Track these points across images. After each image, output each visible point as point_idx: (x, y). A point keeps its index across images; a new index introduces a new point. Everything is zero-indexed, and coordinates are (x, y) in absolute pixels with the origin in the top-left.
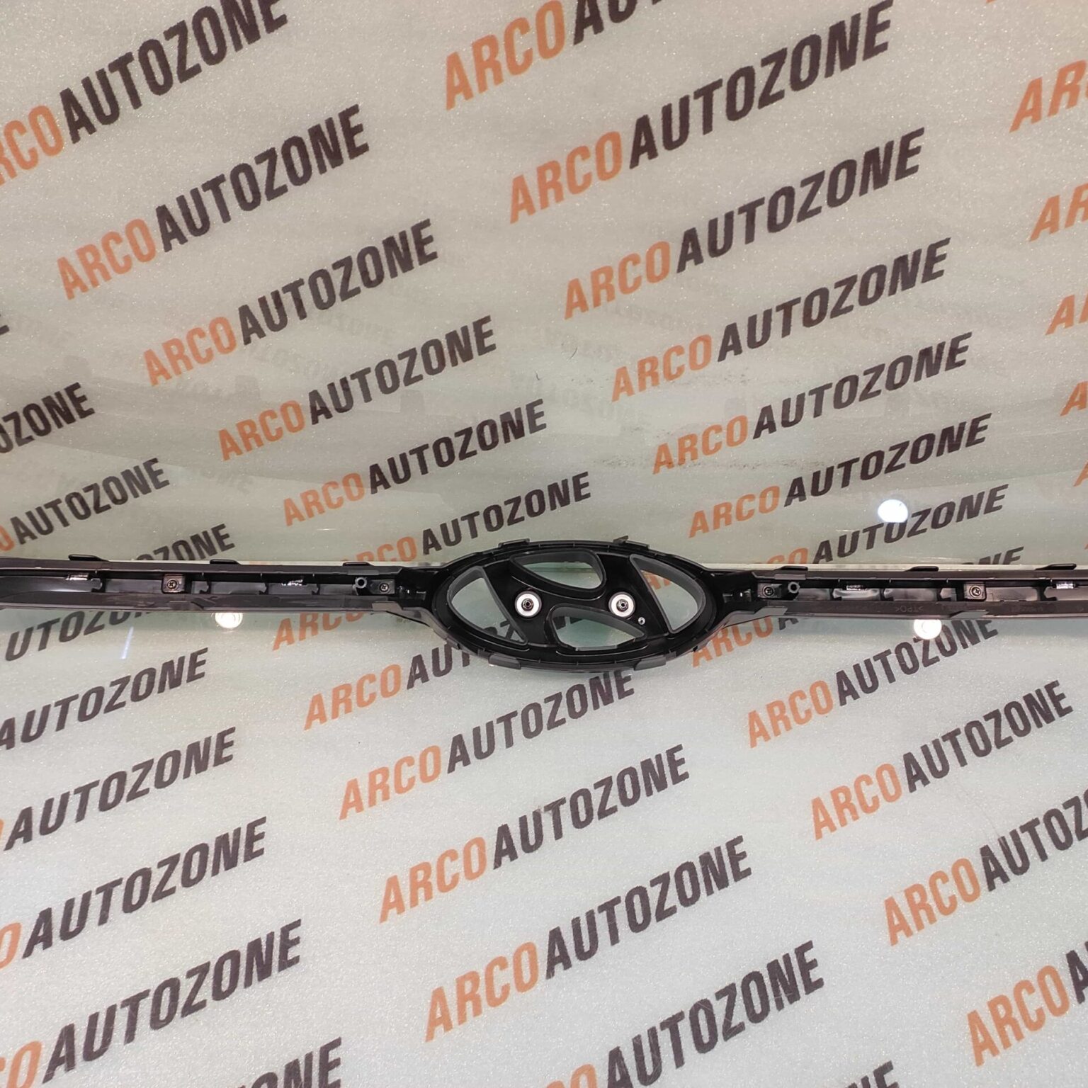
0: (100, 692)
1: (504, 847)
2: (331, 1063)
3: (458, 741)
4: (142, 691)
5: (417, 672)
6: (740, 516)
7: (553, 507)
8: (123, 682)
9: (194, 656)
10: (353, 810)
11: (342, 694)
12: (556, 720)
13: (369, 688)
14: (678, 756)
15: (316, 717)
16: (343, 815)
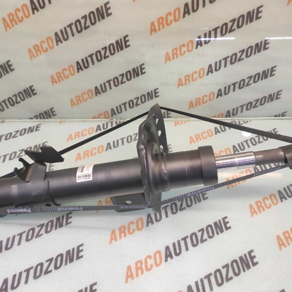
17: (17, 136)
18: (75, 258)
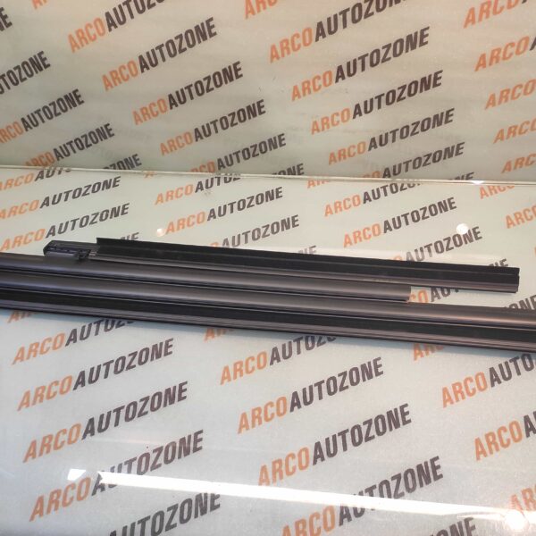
18: (163, 354)
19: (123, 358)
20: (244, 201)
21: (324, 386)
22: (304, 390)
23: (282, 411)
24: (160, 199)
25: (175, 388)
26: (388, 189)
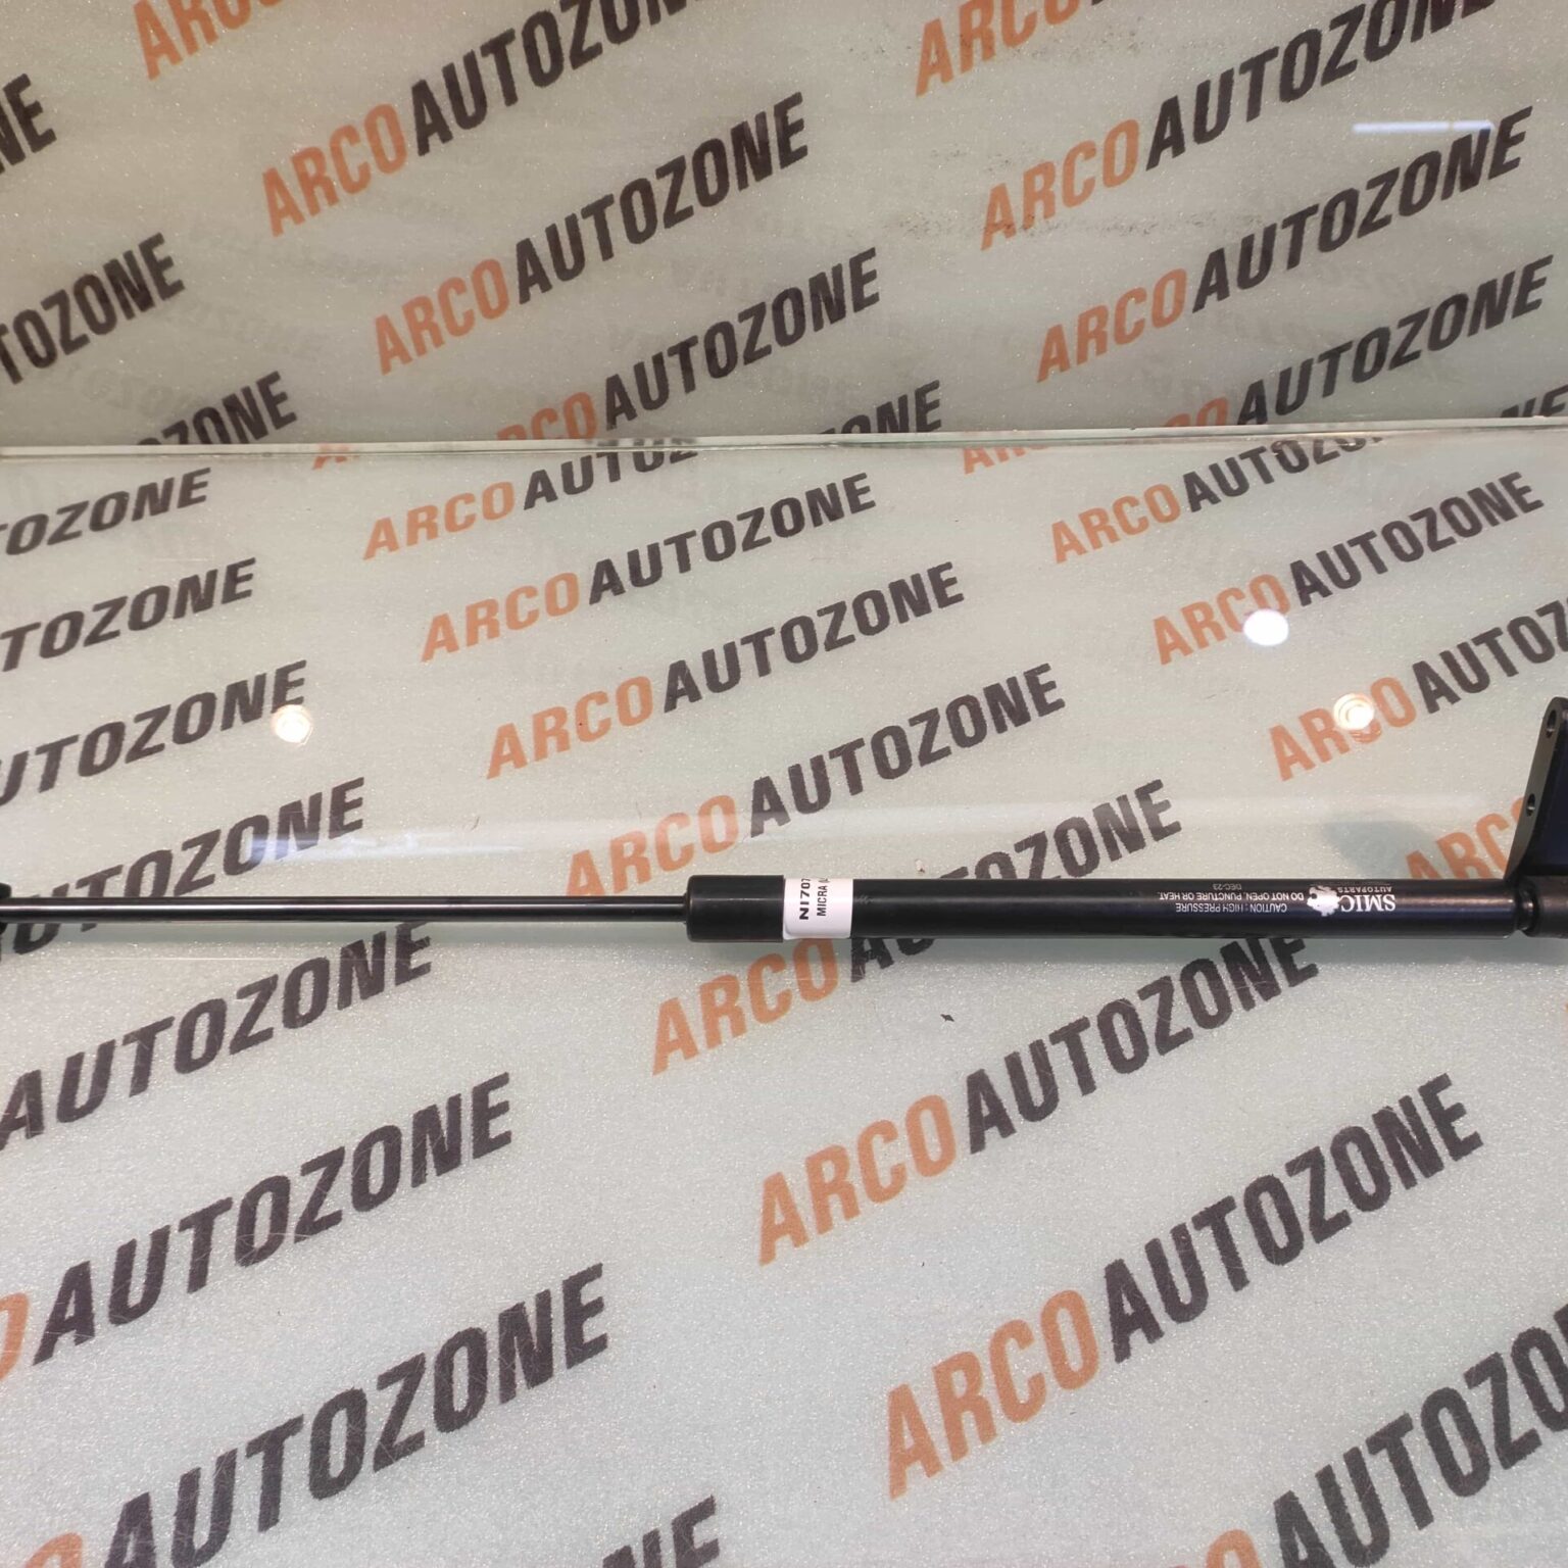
0: (76, 619)
1: (767, 806)
2: (493, 1107)
3: (679, 670)
4: (147, 615)
5: (605, 581)
6: (1122, 337)
7: (818, 325)
8: (116, 605)
9: (232, 571)
10: (511, 763)
11: (482, 613)
12: (839, 637)
13: (525, 605)
14: (1043, 679)
15: (440, 644)
16: (494, 771)
17: (77, 535)
18: (467, 1146)
19: (279, 1187)
20: (726, 528)
21: (1238, 1224)
22: (1154, 1250)
23: (1075, 1362)
24: (383, 536)
25: (544, 1300)
26: (1270, 461)
